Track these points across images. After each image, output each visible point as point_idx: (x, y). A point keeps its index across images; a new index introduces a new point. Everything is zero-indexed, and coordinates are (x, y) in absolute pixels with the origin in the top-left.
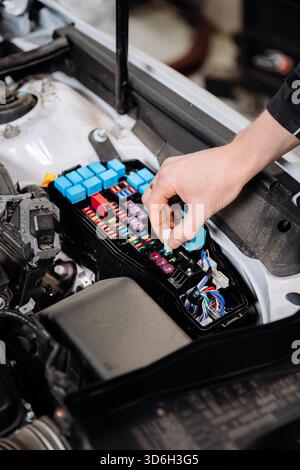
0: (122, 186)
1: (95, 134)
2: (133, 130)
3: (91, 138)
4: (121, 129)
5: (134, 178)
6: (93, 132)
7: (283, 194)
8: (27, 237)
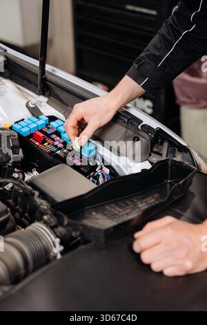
0: (48, 128)
1: (30, 103)
2: (47, 102)
3: (27, 106)
4: (41, 102)
5: (53, 124)
6: (28, 102)
7: (134, 125)
8: (6, 150)
